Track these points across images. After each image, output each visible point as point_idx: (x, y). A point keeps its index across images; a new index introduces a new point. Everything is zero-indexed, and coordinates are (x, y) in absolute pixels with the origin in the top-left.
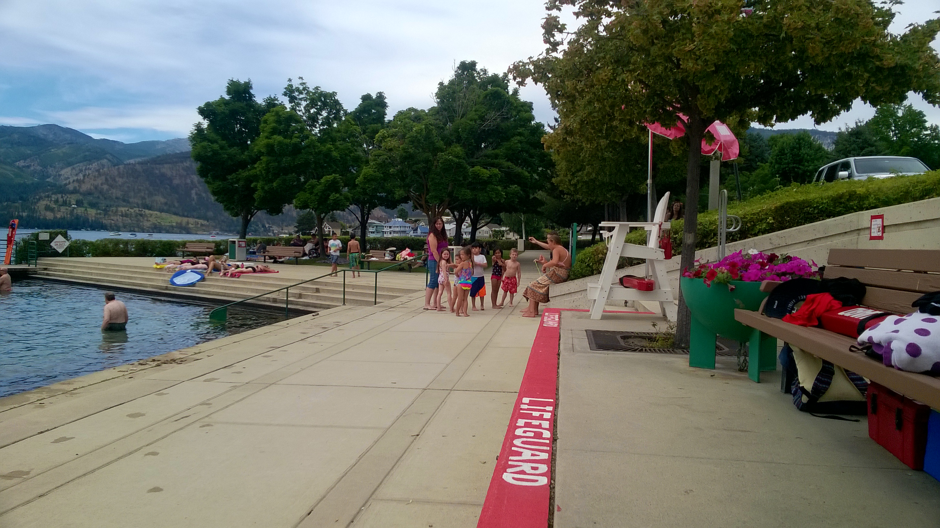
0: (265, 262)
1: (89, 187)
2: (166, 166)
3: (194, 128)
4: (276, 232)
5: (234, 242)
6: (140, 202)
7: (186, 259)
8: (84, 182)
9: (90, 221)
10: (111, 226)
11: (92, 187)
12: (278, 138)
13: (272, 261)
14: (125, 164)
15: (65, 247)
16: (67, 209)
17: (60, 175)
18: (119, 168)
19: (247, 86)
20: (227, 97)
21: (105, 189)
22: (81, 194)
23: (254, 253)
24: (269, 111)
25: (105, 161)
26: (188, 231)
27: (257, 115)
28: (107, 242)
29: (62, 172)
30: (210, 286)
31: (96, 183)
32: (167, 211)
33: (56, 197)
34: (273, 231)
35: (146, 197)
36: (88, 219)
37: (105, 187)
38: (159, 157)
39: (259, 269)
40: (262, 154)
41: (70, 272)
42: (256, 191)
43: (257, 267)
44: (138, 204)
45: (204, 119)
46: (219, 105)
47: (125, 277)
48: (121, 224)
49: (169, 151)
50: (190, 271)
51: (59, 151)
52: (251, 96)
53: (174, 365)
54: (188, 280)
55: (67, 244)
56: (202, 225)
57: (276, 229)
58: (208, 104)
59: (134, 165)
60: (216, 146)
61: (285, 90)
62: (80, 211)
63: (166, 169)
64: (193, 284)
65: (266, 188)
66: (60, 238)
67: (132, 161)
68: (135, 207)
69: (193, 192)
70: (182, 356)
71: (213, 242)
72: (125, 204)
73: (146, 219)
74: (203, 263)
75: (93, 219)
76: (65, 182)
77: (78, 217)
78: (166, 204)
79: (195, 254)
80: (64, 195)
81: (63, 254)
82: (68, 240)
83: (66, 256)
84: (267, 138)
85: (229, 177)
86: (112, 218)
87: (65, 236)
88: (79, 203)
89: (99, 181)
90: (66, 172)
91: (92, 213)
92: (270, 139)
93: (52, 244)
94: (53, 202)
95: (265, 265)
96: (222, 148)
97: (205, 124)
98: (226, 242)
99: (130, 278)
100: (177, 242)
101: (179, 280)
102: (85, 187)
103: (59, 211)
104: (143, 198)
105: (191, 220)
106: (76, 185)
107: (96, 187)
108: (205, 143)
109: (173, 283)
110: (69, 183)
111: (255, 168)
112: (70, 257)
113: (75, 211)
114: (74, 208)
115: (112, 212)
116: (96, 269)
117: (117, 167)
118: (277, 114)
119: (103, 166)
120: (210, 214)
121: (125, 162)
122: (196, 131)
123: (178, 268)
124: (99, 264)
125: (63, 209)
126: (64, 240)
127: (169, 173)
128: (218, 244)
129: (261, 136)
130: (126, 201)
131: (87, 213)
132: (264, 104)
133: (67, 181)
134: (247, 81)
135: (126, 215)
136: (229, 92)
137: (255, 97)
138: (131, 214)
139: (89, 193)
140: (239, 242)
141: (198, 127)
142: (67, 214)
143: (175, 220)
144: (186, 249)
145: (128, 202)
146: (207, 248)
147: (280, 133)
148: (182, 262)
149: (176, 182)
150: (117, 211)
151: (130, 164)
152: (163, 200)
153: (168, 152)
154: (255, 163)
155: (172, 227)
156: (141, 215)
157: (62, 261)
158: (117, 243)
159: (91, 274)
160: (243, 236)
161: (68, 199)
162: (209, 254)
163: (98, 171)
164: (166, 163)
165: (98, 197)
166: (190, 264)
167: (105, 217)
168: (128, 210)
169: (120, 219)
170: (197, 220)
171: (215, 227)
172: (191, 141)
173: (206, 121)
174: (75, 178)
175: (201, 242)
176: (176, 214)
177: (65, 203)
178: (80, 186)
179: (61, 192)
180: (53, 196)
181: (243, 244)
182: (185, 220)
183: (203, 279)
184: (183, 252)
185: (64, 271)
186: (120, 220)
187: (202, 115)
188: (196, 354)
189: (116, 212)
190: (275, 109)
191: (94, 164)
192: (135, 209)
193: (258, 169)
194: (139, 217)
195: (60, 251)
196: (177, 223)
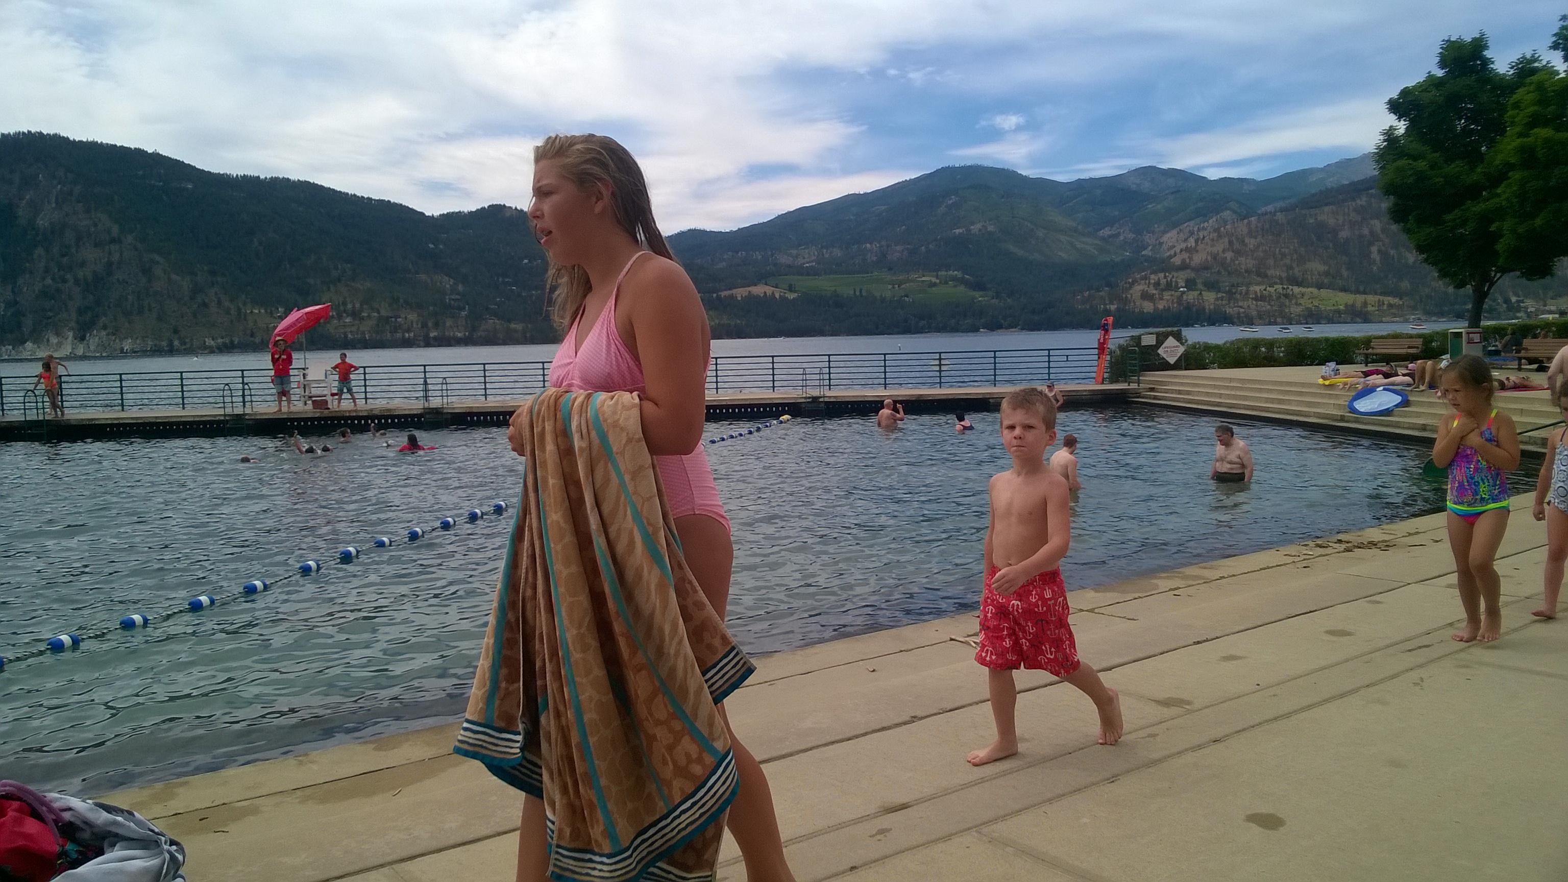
0: (1520, 369)
1: (1204, 257)
2: (1326, 209)
3: (1382, 138)
4: (1533, 310)
5: (1458, 335)
6: (1284, 275)
7: (1371, 367)
8: (1197, 251)
9: (1207, 311)
10: (1239, 318)
11: (1209, 258)
12: (1544, 132)
13: (1535, 366)
14: (1259, 215)
15: (1179, 355)
16: (1172, 295)
17: (1161, 244)
18: (1249, 223)
19: (1479, 45)
20: (1440, 73)
21: (1229, 258)
22: (1193, 269)
23: (1497, 353)
24: (1522, 85)
25: (1227, 214)
26: (1366, 318)
27: (1499, 96)
28: (1241, 344)
29: (1165, 238)
30: (1418, 415)
31: (1215, 250)
32: (1328, 287)
33: (1156, 278)
34: (1526, 308)
35: (1294, 265)
36: (1204, 309)
37: (1229, 255)
38: (1313, 195)
39: (1512, 383)
40: (1511, 167)
41: (1188, 393)
42: (1501, 236)
43: (1508, 379)
44: (1280, 278)
45: (1399, 119)
46: (1425, 90)
47: (1272, 401)
48: (1254, 313)
49: (1331, 182)
50: (1381, 388)
51: (1159, 207)
52: (1486, 62)
53: (1375, 551)
54: (1380, 405)
55: (1181, 350)
56: (1390, 306)
57: (1531, 305)
58: (1405, 92)
59: (1273, 214)
60: (1422, 165)
61: (1554, 39)
62: (1191, 296)
63: (1326, 215)
64: (1387, 412)
65: (1521, 230)
66: (1171, 341)
67: (1270, 208)
68: (1276, 283)
69: (1374, 249)
70: (1387, 537)
71: (1419, 336)
72: (1259, 279)
73: (1294, 301)
74: (1404, 375)
75: (1212, 307)
76: (1168, 254)
77: (1188, 307)
78: (1327, 274)
79: (1387, 359)
80: (1167, 274)
81: (1176, 366)
82: (1182, 344)
83: (1180, 369)
84: (1520, 135)
85: (1448, 217)
86: (1240, 304)
87: (1178, 337)
88: (1190, 284)
89: (1219, 248)
90: (1170, 237)
91: (1210, 297)
92: (1527, 136)
93: (1160, 351)
94: (1151, 286)
95: (1523, 374)
96: (1433, 166)
97: (1401, 127)
98: (1444, 335)
99: (1280, 401)
100: (1355, 338)
101: (1363, 405)
102: (1197, 259)
103: (1161, 299)
104: (1290, 268)
105: (1371, 298)
106: (1185, 255)
107: (1215, 257)
108: (1402, 163)
109: (1354, 410)
110: (1175, 254)
111: (1498, 195)
112: (1186, 369)
113: (1185, 297)
114: (1183, 293)
115: (1241, 294)
116: (1227, 388)
117: (1246, 221)
118: (1540, 87)
119: (1225, 222)
120: (1405, 285)
121: (1259, 212)
122: (1386, 143)
123: (1360, 384)
124: (1231, 380)
125: (1167, 295)
126: (1179, 344)
127: (1331, 222)
128: (1427, 339)
129: (1508, 134)
130: (1261, 274)
131: (1202, 299)
132: (1512, 72)
133: (1172, 252)
134: (1478, 36)
135: (1262, 298)
136: (1443, 64)
137: (1493, 63)
138: (1270, 296)
139: (1205, 267)
140: (1468, 333)
141: (1389, 135)
142: (1173, 303)
143: (1343, 299)
144: (1370, 351)
145: (1266, 276)
146: (1409, 348)
147: (1546, 123)
148: (1367, 374)
149: (1344, 234)
150: (1247, 292)
151: (1266, 214)
152: (1322, 268)
153: (1329, 185)
154: (1497, 187)
155: (1339, 312)
156: (1286, 296)
157: (1176, 376)
158: (1256, 344)
159: (1220, 396)
160: (1475, 322)
161: (1174, 280)
162: (1413, 358)
163: (1217, 230)
164: (1326, 205)
165: (1219, 272)
166: (1380, 376)
167: (1229, 304)
168: (1265, 290)
169: (1252, 304)
170: (1381, 298)
171: (1414, 308)
172: (1377, 161)
173: (1402, 122)
174: (1183, 246)
175: (1396, 336)
176: (1344, 290)
177: (1169, 287)
178: (1191, 258)
179: (1162, 270)
180: (1152, 276)
181: (1477, 337)
182: (1360, 298)
183: (1405, 403)
184: (1367, 356)
185: (1179, 392)
186: (1253, 307)
187: (1395, 114)
188: (1410, 534)
189: (1246, 296)
190: (1534, 78)
191: (1210, 221)
192: (1276, 287)
193: (1504, 196)
194: (1283, 299)
195: (1172, 360)
196: (1346, 305)
